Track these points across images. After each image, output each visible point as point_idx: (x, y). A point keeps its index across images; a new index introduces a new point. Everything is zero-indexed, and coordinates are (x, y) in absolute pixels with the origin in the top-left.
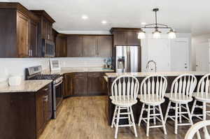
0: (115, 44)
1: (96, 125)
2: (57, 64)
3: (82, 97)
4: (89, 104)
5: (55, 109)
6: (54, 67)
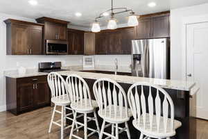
2: (91, 61)
6: (86, 64)
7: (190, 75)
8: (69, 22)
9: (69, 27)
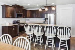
6: (27, 21)
7: (62, 24)
8: (23, 7)
9: (23, 8)
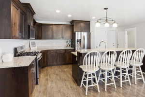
0: (75, 31)
1: (69, 86)
2: (35, 44)
3: (53, 67)
4: (60, 72)
5: (38, 77)
